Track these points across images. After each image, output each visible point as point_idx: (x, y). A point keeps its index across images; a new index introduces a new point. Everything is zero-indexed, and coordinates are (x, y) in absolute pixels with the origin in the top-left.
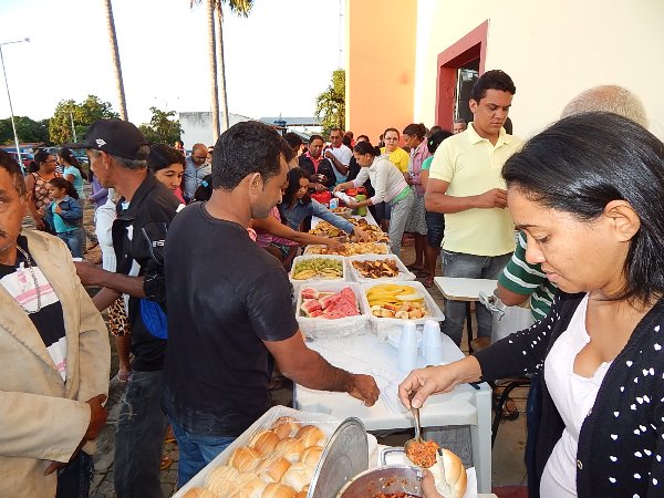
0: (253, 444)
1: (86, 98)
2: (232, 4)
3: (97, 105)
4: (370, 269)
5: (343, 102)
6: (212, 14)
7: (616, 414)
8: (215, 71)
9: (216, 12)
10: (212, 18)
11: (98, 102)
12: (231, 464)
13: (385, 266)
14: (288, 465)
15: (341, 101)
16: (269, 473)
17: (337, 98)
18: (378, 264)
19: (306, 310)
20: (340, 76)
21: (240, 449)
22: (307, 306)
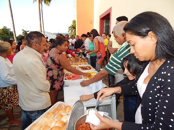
0: (52, 111)
1: (3, 27)
2: (45, 2)
3: (6, 29)
4: (83, 68)
5: (76, 29)
6: (39, 5)
7: (151, 92)
8: (40, 20)
9: (40, 4)
10: (39, 6)
11: (7, 28)
12: (46, 117)
13: (87, 67)
14: (62, 116)
15: (75, 28)
16: (56, 118)
17: (74, 27)
18: (86, 67)
19: (67, 79)
20: (74, 22)
21: (48, 113)
22: (67, 78)
